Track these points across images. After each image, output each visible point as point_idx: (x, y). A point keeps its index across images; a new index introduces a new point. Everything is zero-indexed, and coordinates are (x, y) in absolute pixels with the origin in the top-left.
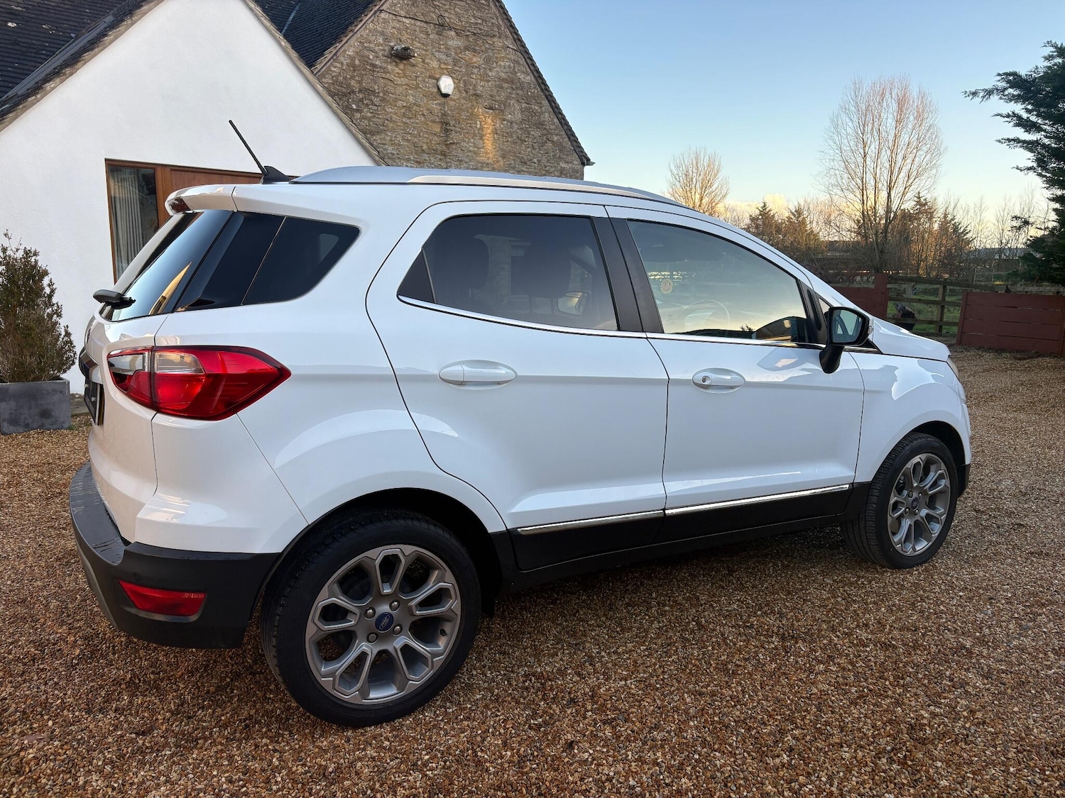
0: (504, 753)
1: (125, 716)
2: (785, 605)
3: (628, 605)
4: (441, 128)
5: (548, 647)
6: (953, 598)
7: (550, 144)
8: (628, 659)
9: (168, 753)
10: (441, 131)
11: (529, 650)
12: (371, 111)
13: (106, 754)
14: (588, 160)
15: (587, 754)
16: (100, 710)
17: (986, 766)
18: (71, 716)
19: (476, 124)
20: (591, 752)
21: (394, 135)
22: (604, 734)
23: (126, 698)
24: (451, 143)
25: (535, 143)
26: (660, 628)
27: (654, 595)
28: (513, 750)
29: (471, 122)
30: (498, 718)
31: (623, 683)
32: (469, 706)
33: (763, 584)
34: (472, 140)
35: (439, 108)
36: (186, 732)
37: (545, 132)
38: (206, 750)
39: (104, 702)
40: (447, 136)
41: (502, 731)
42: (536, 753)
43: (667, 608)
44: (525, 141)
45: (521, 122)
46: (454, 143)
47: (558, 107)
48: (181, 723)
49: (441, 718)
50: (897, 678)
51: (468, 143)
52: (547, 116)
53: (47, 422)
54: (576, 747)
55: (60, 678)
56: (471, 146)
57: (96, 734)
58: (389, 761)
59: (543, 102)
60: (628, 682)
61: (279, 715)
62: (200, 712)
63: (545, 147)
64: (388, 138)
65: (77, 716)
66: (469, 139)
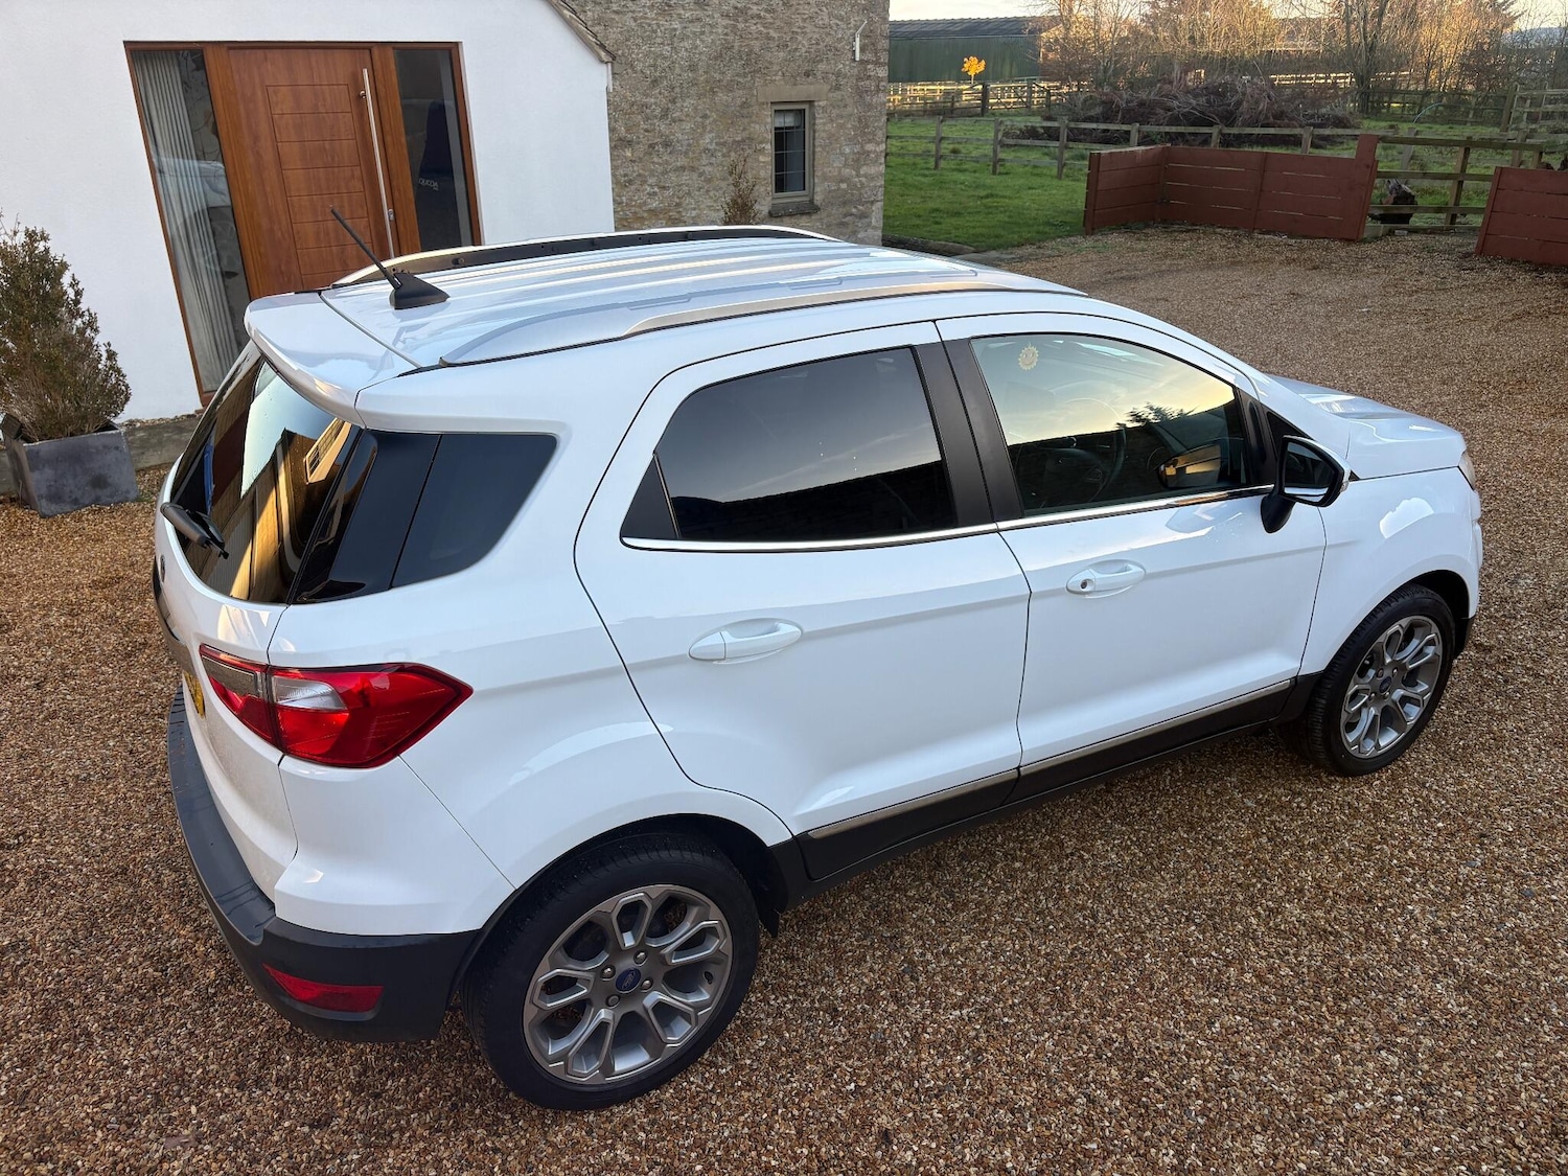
0: (799, 1152)
1: (291, 1092)
2: (1186, 853)
3: (963, 856)
5: (852, 944)
6: (1427, 835)
8: (964, 965)
9: (355, 1157)
11: (825, 951)
13: (275, 1166)
15: (910, 1153)
16: (257, 1083)
17: (1450, 1162)
18: (219, 1095)
20: (916, 1149)
22: (931, 1115)
23: (288, 1058)
26: (1008, 904)
27: (999, 839)
28: (811, 1147)
30: (789, 1087)
31: (958, 1012)
32: (748, 1062)
33: (1155, 809)
36: (375, 1123)
38: (404, 1151)
39: (261, 1068)
41: (796, 1113)
42: (841, 1154)
43: (1017, 865)
48: (367, 1107)
49: (710, 1087)
50: (1338, 997)
53: (104, 493)
54: (895, 1141)
55: (194, 1023)
57: (257, 1128)
58: (647, 1169)
60: (964, 1012)
61: (495, 1085)
62: (389, 1083)
65: (227, 1096)
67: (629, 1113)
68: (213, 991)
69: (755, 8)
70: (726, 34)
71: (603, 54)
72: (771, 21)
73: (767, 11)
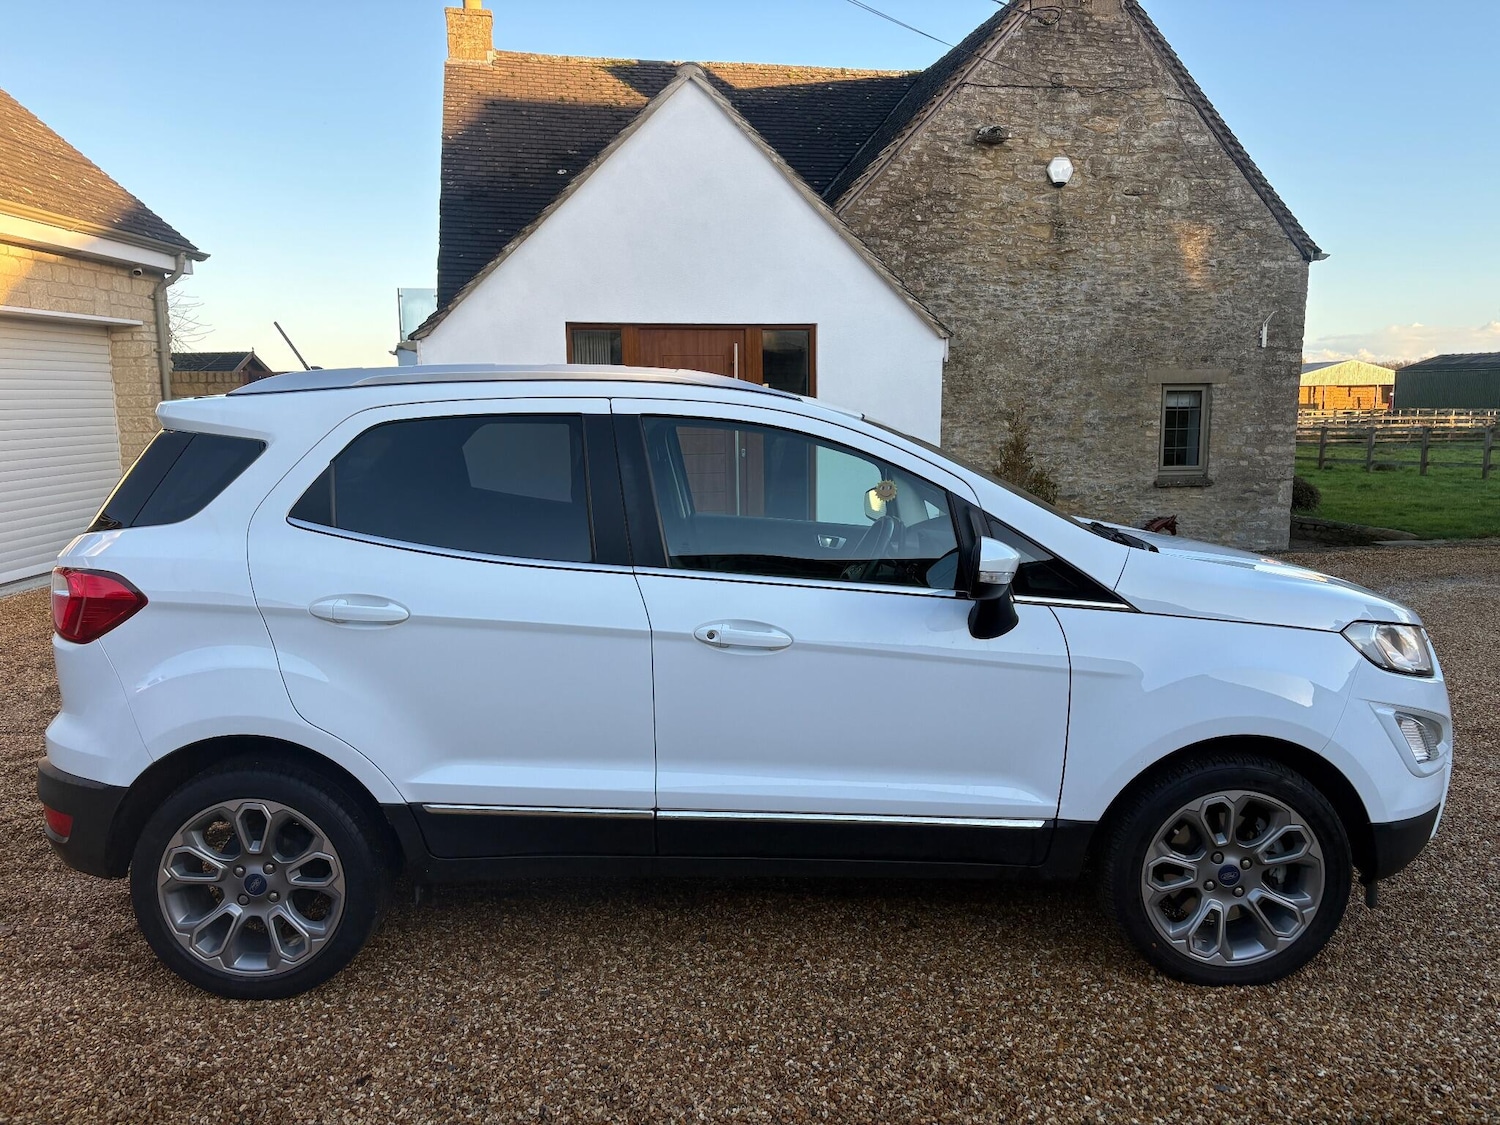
4: (1051, 232)
7: (1241, 235)
10: (1051, 236)
12: (944, 220)
14: (1317, 251)
19: (1109, 219)
21: (977, 250)
24: (1066, 252)
25: (1214, 236)
29: (1100, 217)
34: (1102, 244)
35: (1048, 203)
37: (1233, 217)
40: (1061, 242)
45: (1189, 207)
46: (1071, 251)
47: (1259, 176)
51: (1095, 249)
52: (1239, 192)
56: (1100, 253)
59: (1231, 172)
63: (1233, 240)
64: (967, 255)
66: (1097, 242)
69: (1150, 303)
70: (1117, 325)
71: (941, 331)
72: (1167, 314)
73: (1161, 305)
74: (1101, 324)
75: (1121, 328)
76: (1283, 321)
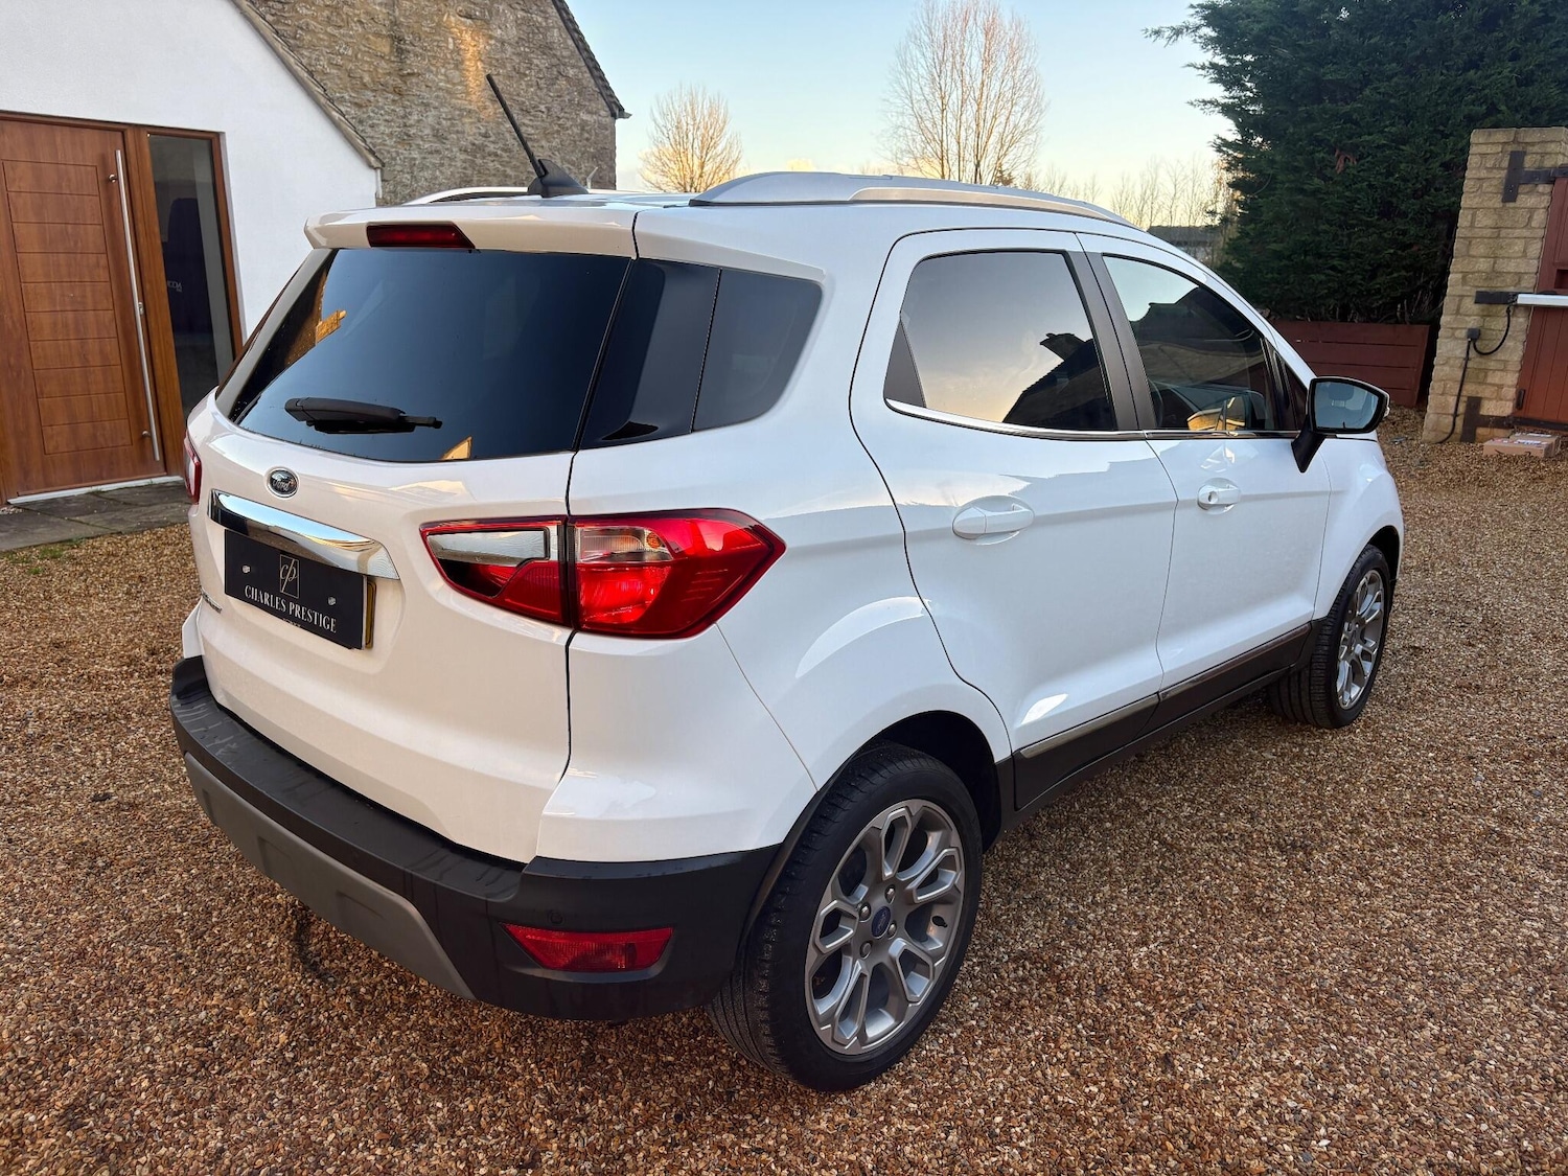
1: (465, 1138)
2: (1244, 798)
3: (1051, 825)
4: (391, 46)
6: (1428, 763)
7: (563, 82)
8: (1120, 910)
10: (391, 52)
12: (273, 11)
14: (621, 109)
15: (1197, 1070)
16: (414, 1137)
19: (447, 43)
20: (1201, 1066)
21: (314, 56)
23: (440, 1105)
24: (408, 74)
25: (541, 79)
26: (1122, 857)
29: (438, 38)
34: (443, 71)
35: (384, 11)
37: (555, 61)
40: (402, 61)
43: (1107, 825)
44: (526, 75)
45: (517, 43)
46: (412, 74)
47: (572, 21)
51: (436, 75)
52: (557, 35)
54: (1177, 1063)
56: (441, 81)
59: (549, 10)
60: (1152, 947)
62: (587, 1107)
63: (556, 86)
65: (383, 1157)
66: (438, 68)
67: (885, 1088)
68: (292, 1055)
69: (492, 146)
70: (465, 168)
71: (372, 159)
72: (507, 159)
73: (503, 150)
74: (450, 165)
75: (469, 172)
76: (601, 178)
